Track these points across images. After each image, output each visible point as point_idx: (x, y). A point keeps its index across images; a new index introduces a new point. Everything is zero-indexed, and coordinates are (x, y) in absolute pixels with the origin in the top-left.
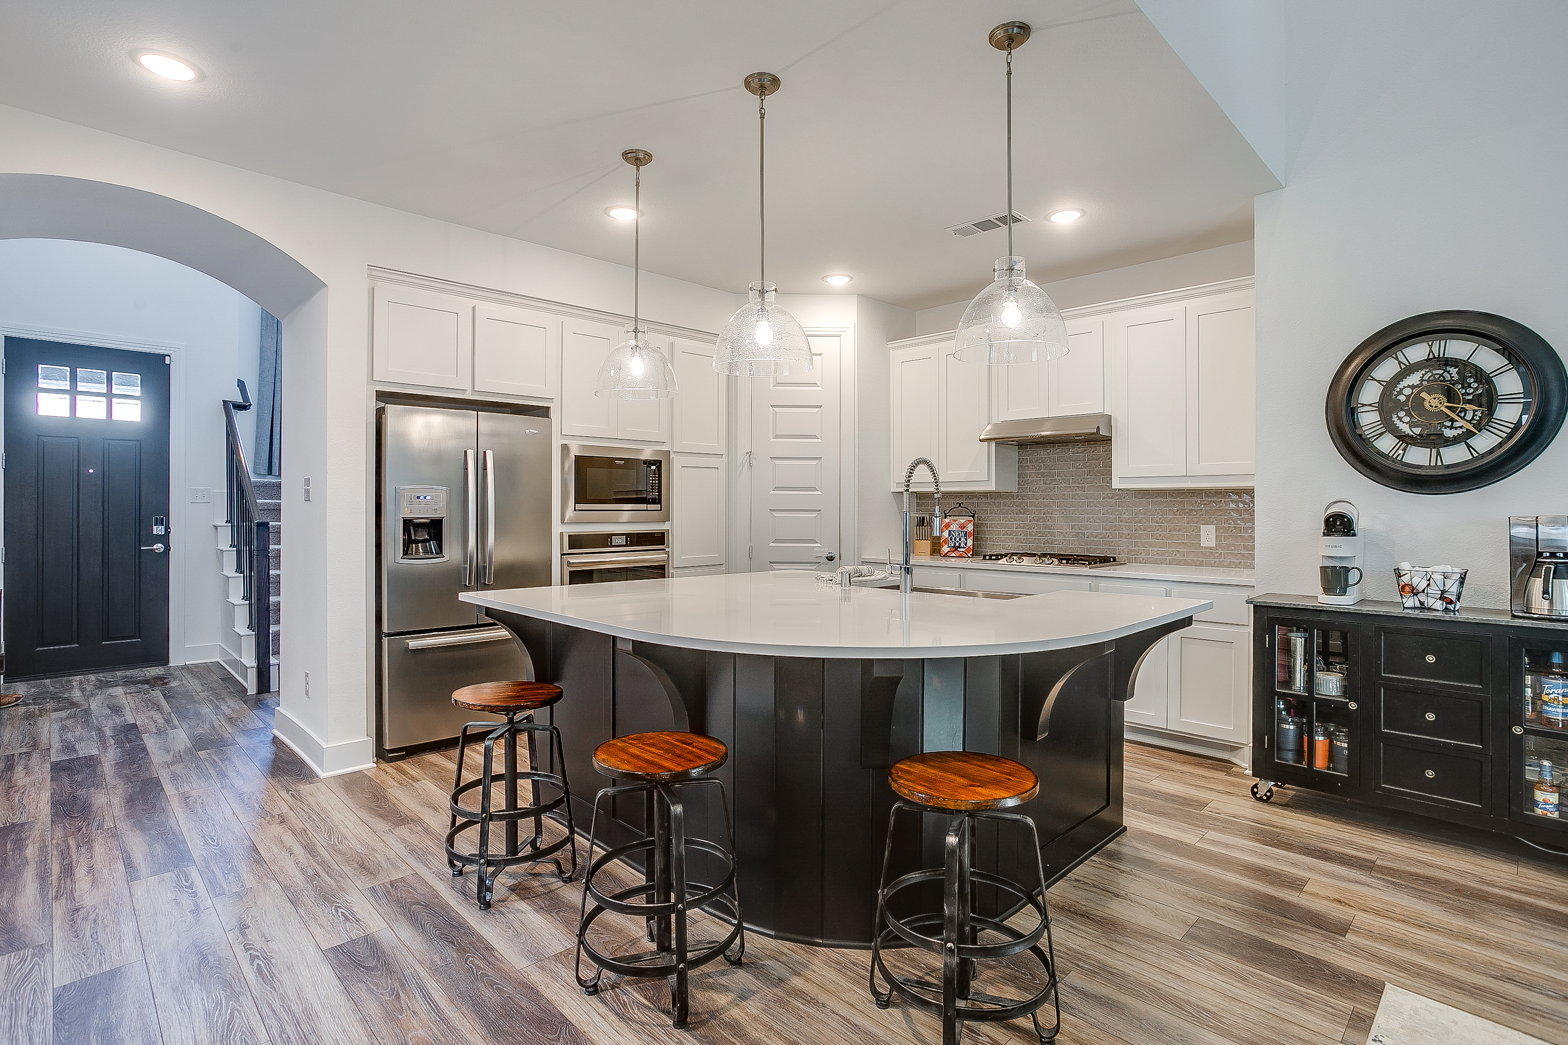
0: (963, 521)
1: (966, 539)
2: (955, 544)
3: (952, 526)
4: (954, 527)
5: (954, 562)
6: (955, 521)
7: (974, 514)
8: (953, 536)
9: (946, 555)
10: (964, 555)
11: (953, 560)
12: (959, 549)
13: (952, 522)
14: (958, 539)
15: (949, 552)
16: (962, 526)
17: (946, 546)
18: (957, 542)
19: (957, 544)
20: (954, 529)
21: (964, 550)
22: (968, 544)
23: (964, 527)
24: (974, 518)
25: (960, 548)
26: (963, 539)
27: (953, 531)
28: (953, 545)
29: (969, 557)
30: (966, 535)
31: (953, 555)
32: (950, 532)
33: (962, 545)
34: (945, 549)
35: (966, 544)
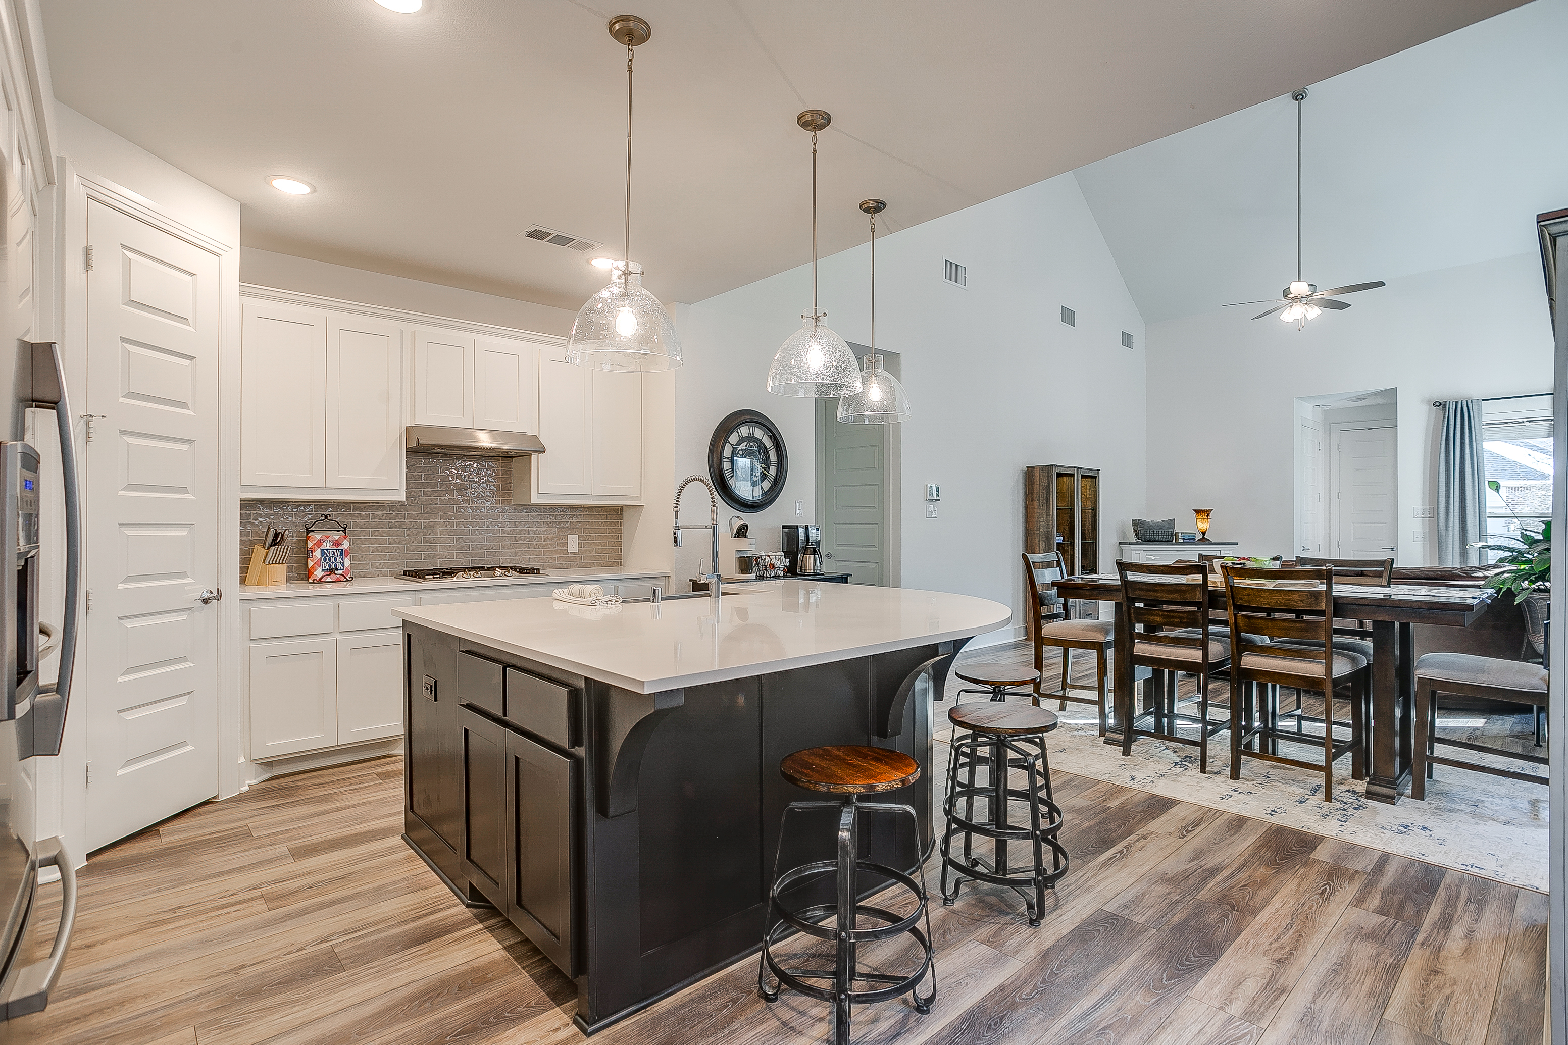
0: (337, 537)
1: (342, 559)
2: (330, 565)
3: (324, 544)
4: (327, 545)
5: (329, 588)
6: (328, 537)
7: (345, 529)
8: (327, 556)
9: (320, 581)
10: (342, 578)
11: (329, 586)
12: (336, 572)
13: (325, 538)
14: (333, 560)
15: (322, 577)
16: (337, 543)
17: (320, 569)
18: (333, 563)
19: (333, 566)
20: (328, 548)
21: (341, 572)
22: (345, 564)
23: (340, 544)
24: (345, 533)
25: (337, 570)
26: (339, 559)
27: (327, 550)
28: (327, 567)
29: (348, 580)
30: (342, 554)
31: (329, 579)
32: (322, 550)
33: (339, 566)
34: (319, 573)
35: (343, 565)
